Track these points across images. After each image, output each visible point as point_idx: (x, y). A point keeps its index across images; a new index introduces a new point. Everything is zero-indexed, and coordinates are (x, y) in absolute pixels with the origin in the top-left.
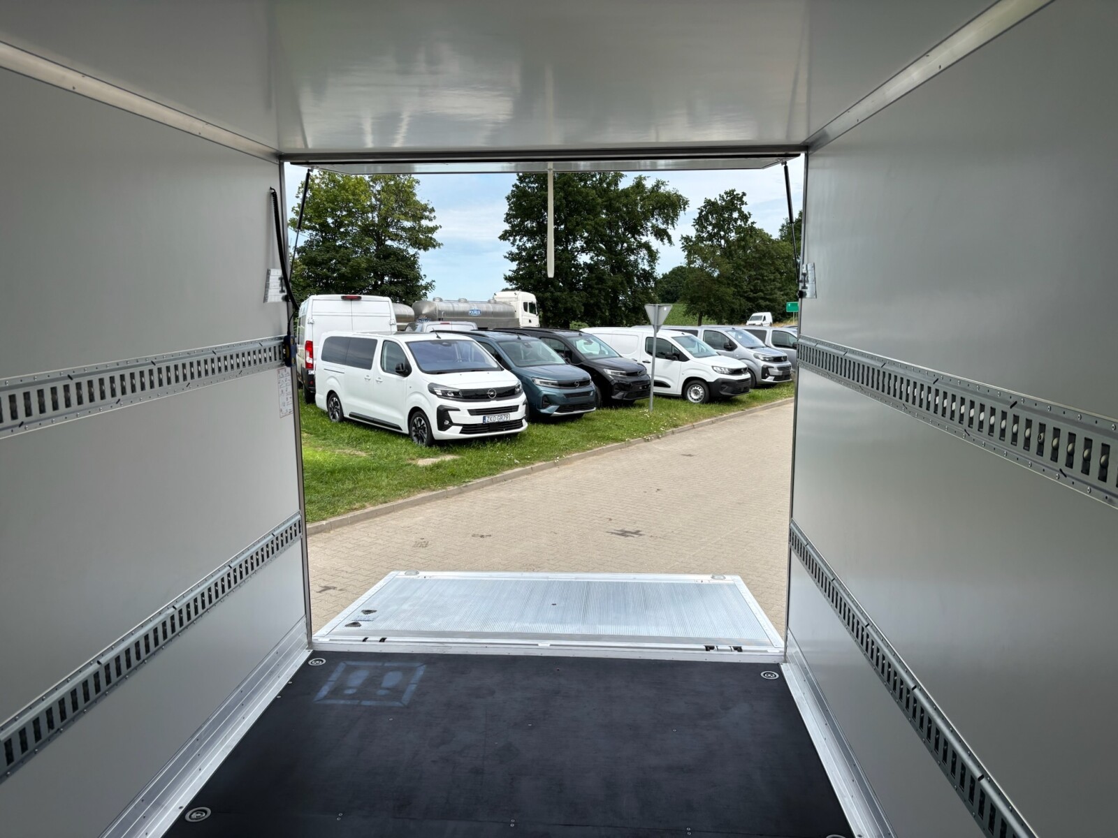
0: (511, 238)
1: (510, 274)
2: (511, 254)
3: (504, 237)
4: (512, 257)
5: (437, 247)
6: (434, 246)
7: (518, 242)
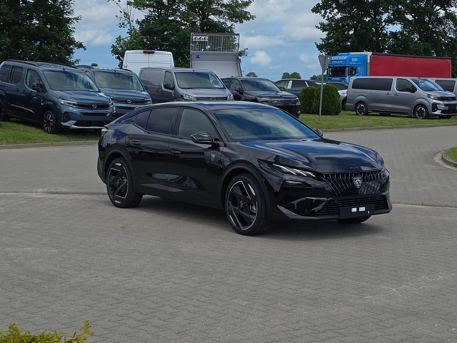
0: (323, 11)
1: (320, 42)
2: (322, 24)
3: (316, 9)
4: (323, 27)
5: (251, 20)
6: (248, 19)
7: (328, 14)
